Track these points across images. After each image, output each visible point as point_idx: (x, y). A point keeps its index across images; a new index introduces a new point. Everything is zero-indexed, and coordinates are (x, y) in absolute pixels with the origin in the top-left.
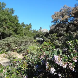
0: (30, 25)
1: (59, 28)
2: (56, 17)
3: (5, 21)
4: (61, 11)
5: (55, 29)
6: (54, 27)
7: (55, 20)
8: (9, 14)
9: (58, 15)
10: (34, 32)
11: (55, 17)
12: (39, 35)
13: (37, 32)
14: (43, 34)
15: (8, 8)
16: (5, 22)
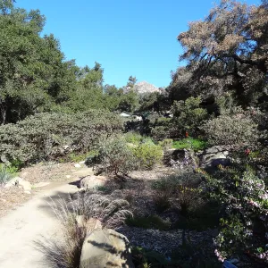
0: (96, 69)
1: (209, 78)
2: (198, 41)
3: (22, 56)
4: (210, 18)
5: (192, 83)
6: (189, 75)
7: (192, 51)
8: (30, 33)
9: (203, 32)
10: (110, 94)
11: (191, 42)
12: (126, 103)
13: (119, 95)
14: (144, 100)
15: (23, 11)
16: (21, 60)
